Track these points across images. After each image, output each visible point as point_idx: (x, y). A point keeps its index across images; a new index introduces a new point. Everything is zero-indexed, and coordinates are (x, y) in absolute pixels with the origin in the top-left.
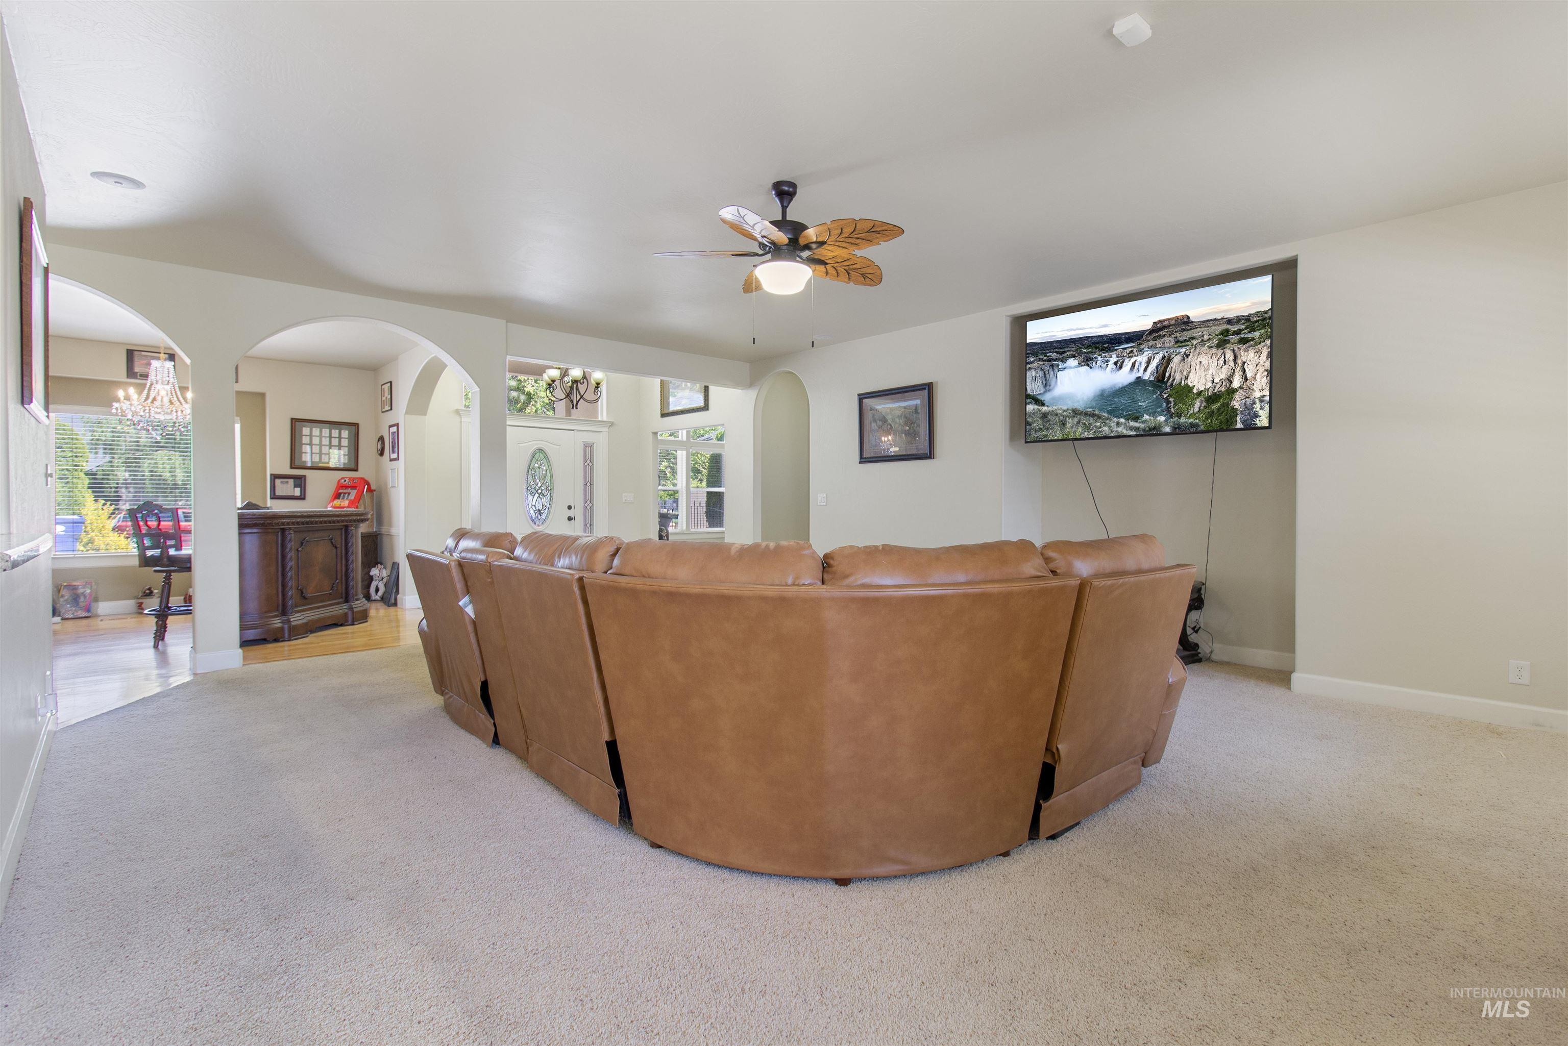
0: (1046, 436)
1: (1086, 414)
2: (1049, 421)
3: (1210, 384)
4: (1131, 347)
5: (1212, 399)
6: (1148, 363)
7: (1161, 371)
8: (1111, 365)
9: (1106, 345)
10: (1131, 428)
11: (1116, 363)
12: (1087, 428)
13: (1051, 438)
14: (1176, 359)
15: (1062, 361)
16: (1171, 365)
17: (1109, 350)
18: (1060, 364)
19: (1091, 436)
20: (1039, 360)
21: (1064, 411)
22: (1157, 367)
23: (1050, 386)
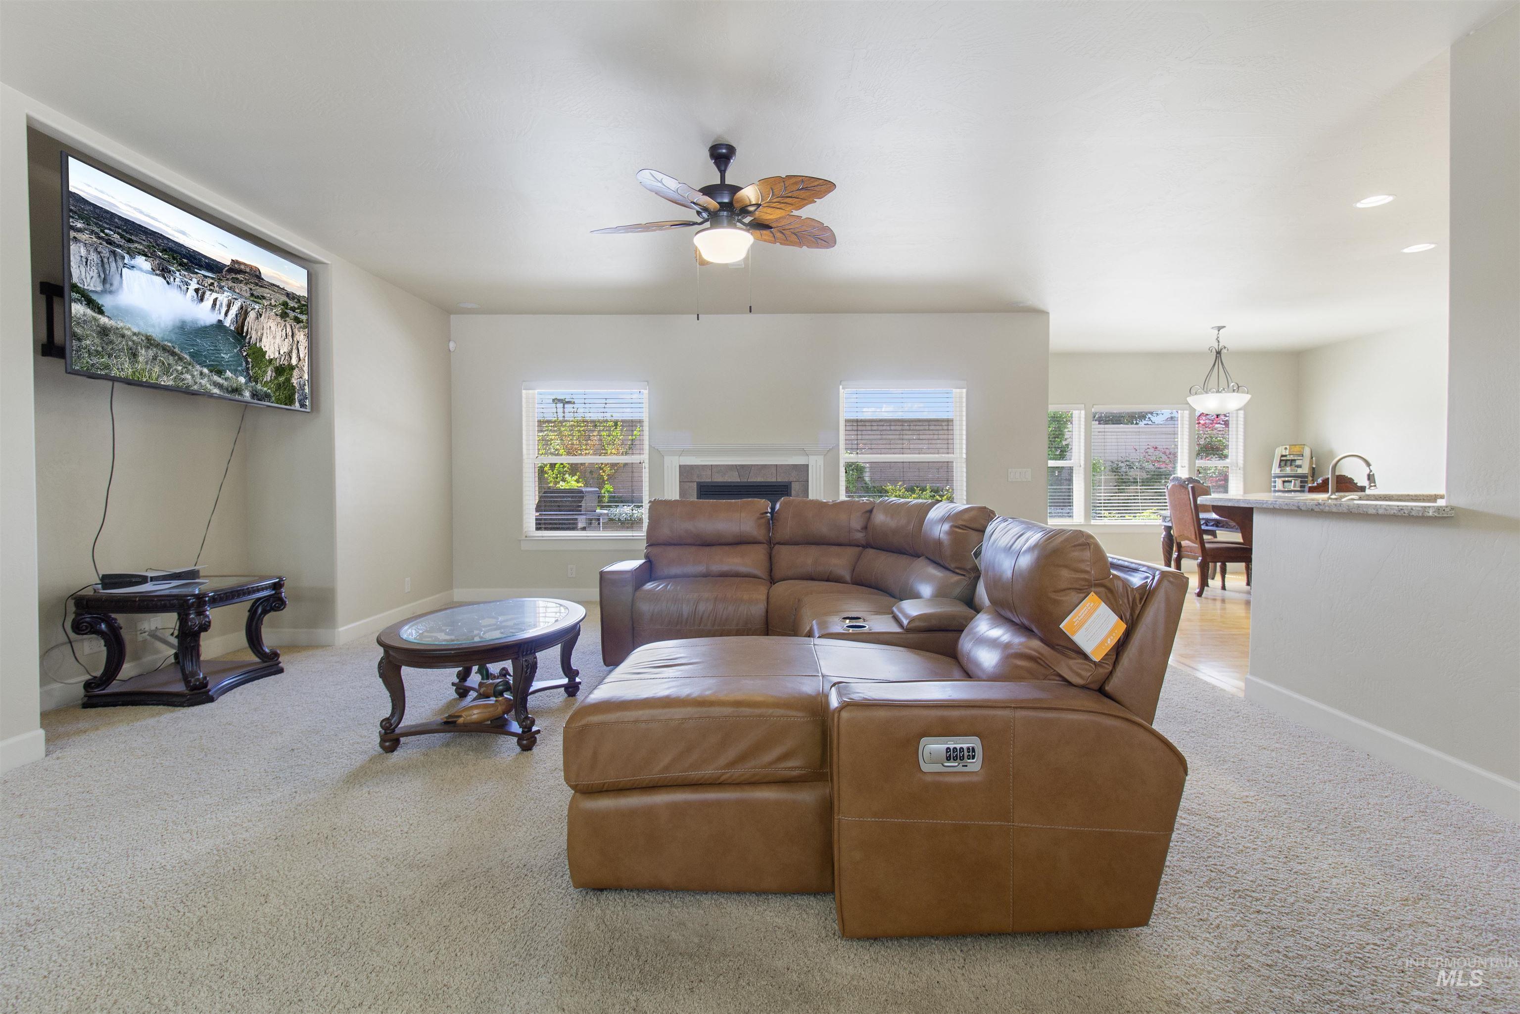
0: (107, 367)
1: (165, 349)
2: (111, 342)
3: (277, 355)
4: (212, 278)
5: (280, 370)
6: (229, 306)
7: (240, 322)
8: (191, 292)
9: (185, 261)
10: (216, 384)
11: (197, 290)
12: (166, 370)
13: (114, 373)
14: (252, 315)
15: (128, 253)
16: (248, 319)
17: (189, 269)
18: (127, 256)
19: (171, 383)
20: (92, 232)
21: (135, 334)
22: (236, 315)
23: (111, 285)
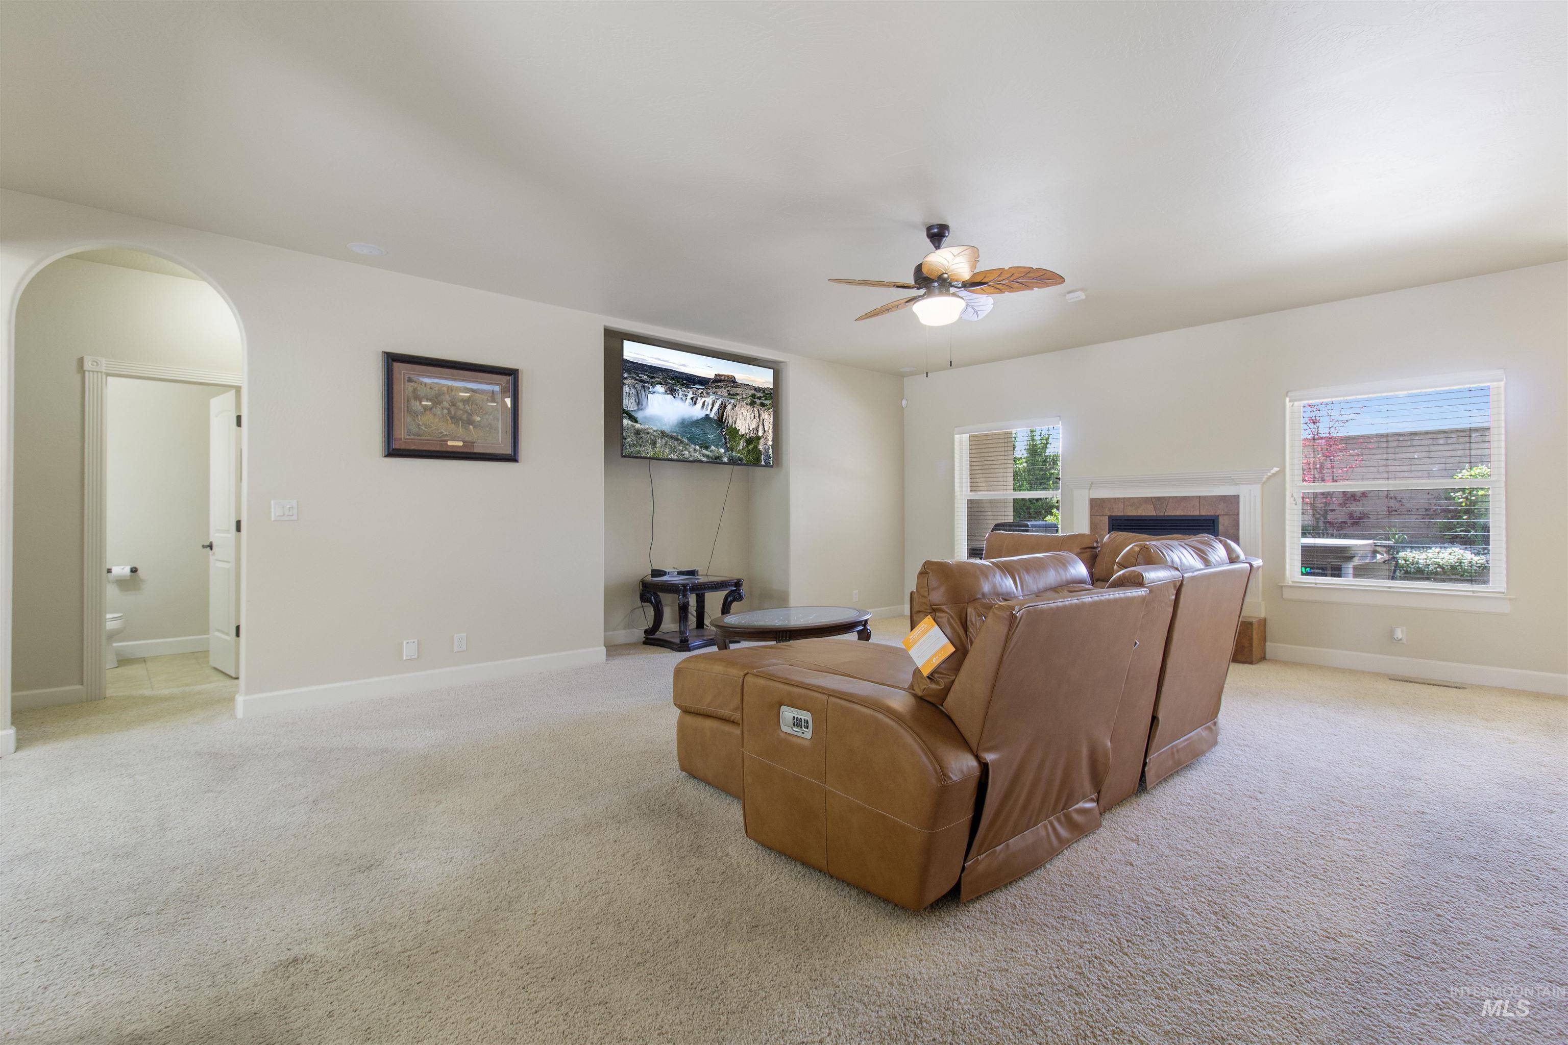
0: (639, 452)
1: (672, 437)
2: (642, 438)
3: (747, 431)
4: (702, 389)
5: (749, 441)
6: (713, 404)
7: (721, 413)
8: (689, 400)
9: (685, 382)
10: (704, 455)
11: (692, 399)
12: (673, 450)
13: (644, 455)
14: (729, 407)
15: (652, 385)
16: (726, 410)
17: (687, 386)
18: (651, 387)
19: (676, 458)
20: (632, 378)
21: (655, 431)
22: (718, 409)
23: (642, 405)
